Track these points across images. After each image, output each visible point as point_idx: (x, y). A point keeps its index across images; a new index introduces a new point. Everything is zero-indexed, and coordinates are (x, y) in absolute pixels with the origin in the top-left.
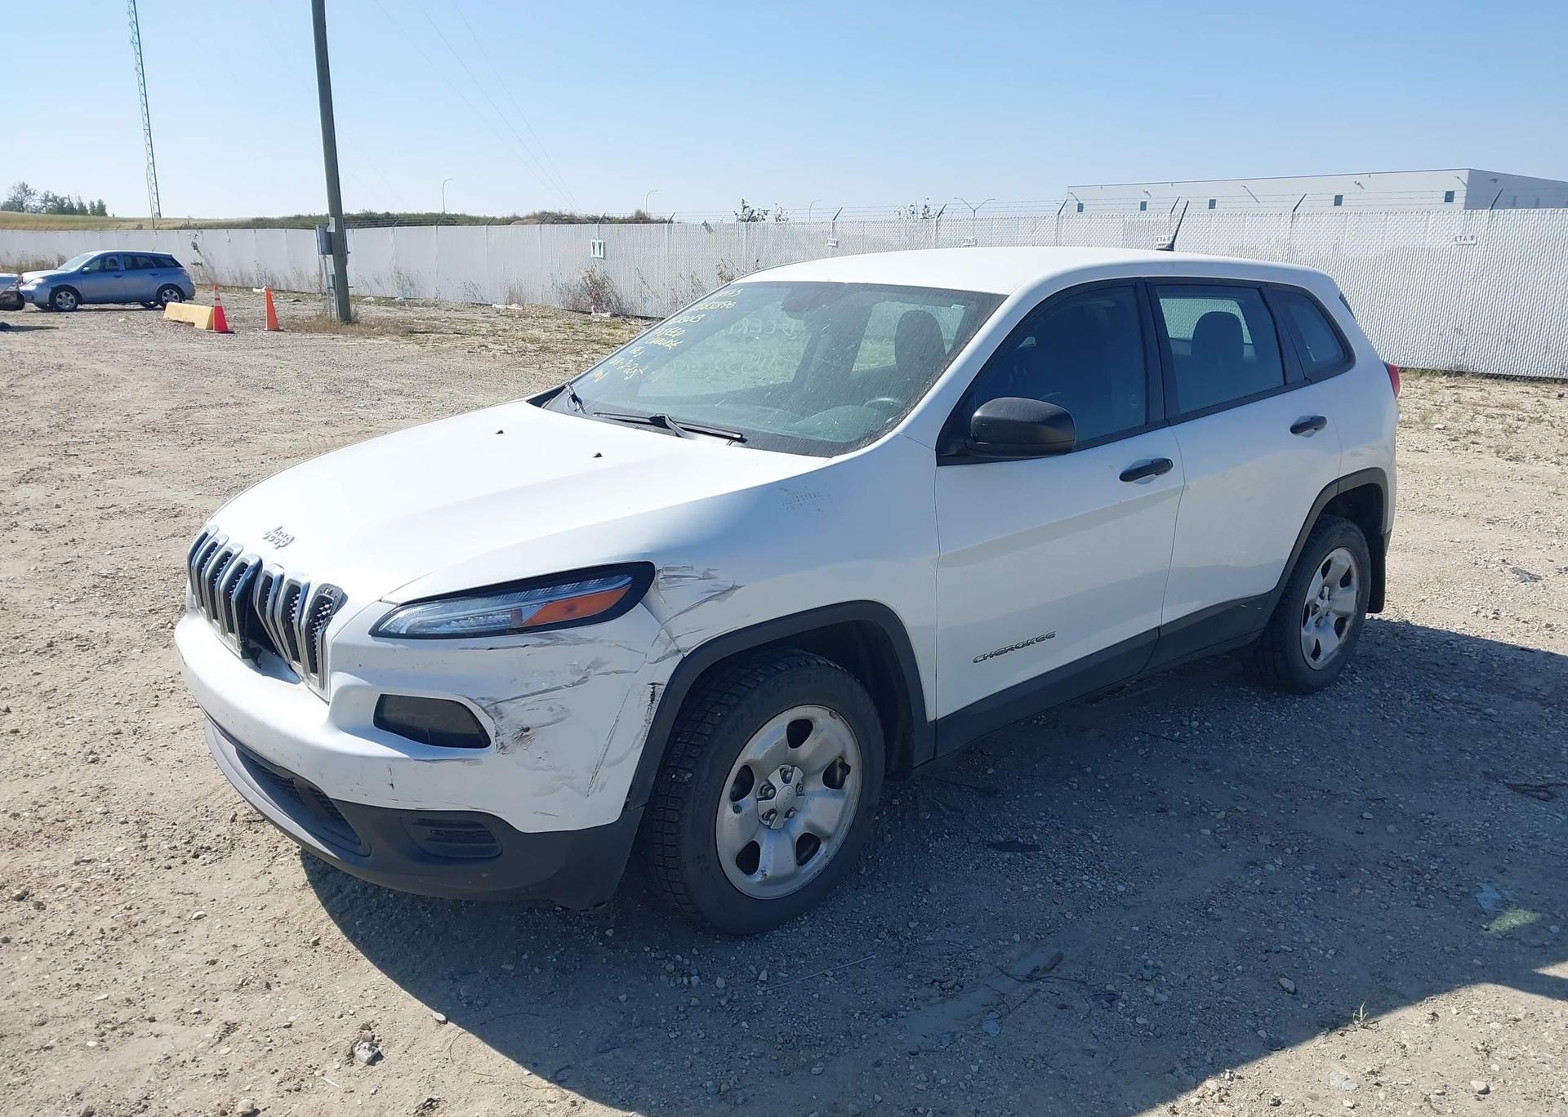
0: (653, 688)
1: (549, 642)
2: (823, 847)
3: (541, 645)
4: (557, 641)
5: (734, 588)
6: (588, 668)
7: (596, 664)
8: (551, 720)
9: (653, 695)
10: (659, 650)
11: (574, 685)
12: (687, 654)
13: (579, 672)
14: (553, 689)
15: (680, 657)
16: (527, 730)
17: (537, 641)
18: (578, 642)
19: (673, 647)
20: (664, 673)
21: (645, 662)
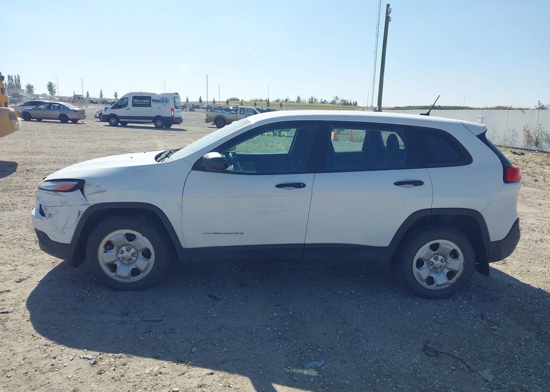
0: (79, 212)
1: (56, 194)
2: (141, 274)
3: (55, 195)
4: (58, 195)
5: (104, 191)
6: (63, 203)
7: (65, 202)
8: (55, 214)
9: (79, 214)
10: (81, 203)
11: (60, 206)
12: (90, 206)
13: (61, 203)
14: (56, 206)
15: (88, 206)
16: (51, 215)
17: (54, 194)
18: (62, 196)
19: (87, 203)
20: (84, 209)
21: (77, 205)
